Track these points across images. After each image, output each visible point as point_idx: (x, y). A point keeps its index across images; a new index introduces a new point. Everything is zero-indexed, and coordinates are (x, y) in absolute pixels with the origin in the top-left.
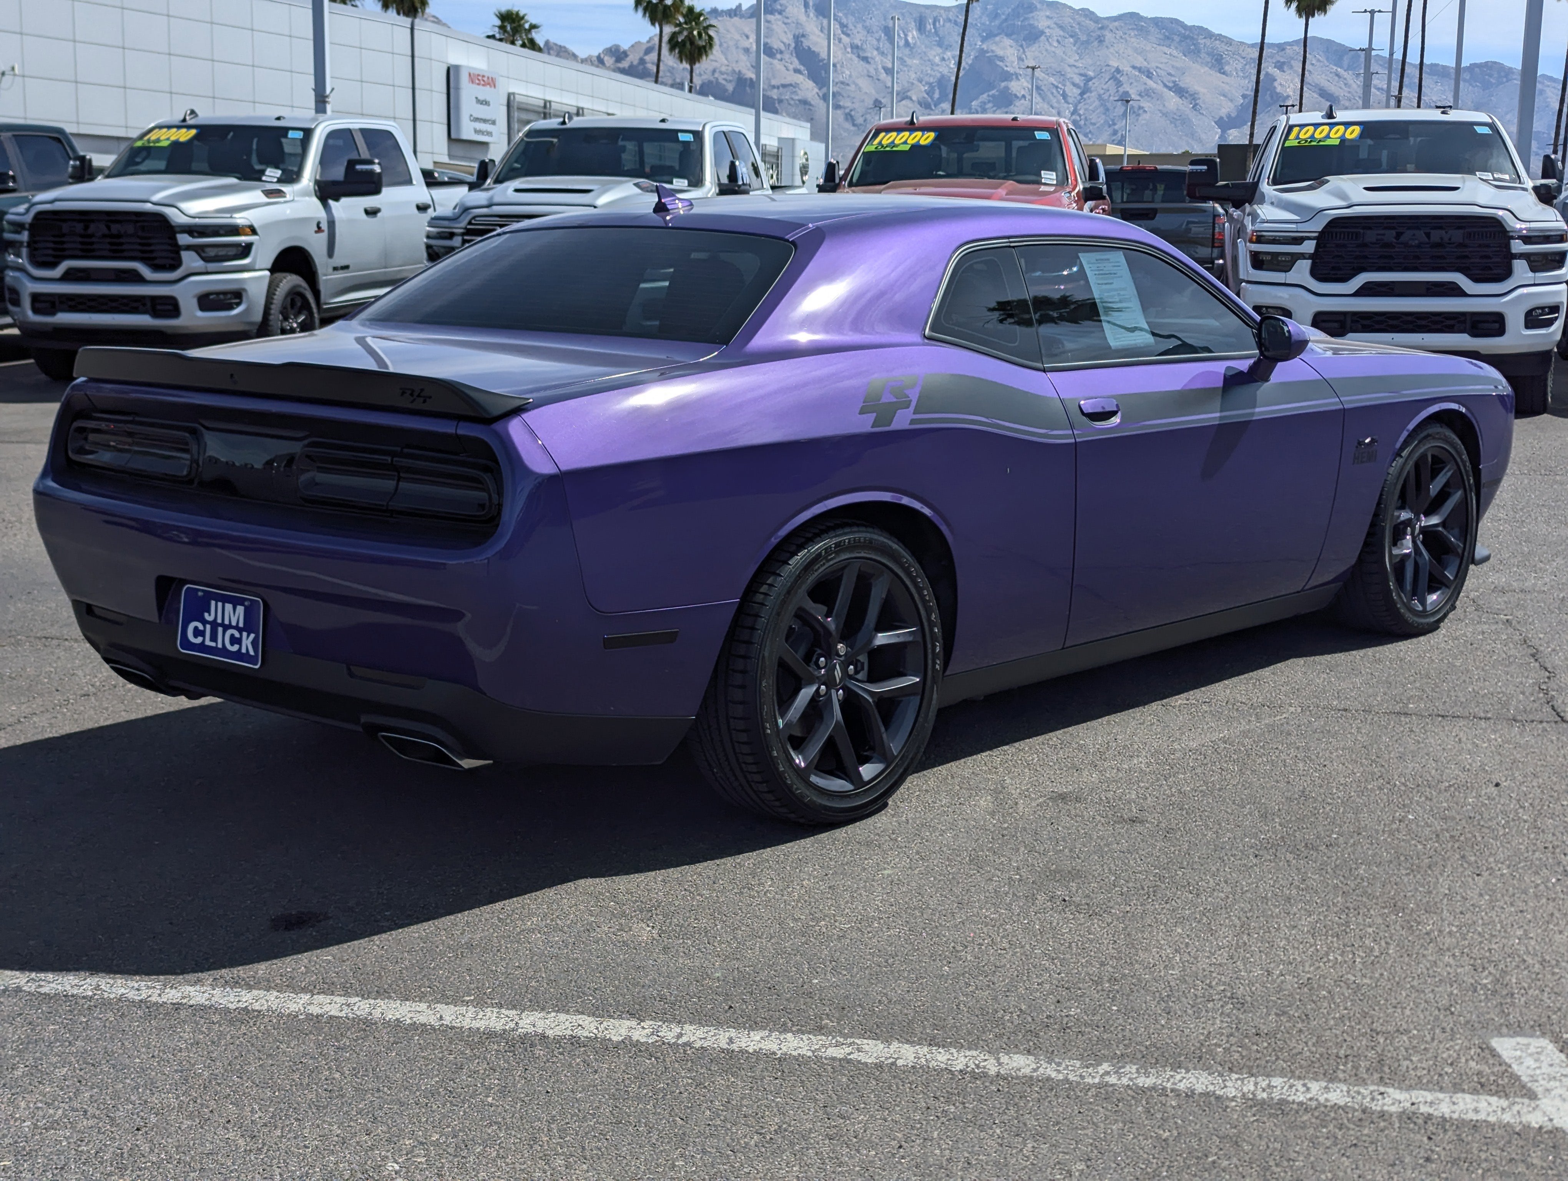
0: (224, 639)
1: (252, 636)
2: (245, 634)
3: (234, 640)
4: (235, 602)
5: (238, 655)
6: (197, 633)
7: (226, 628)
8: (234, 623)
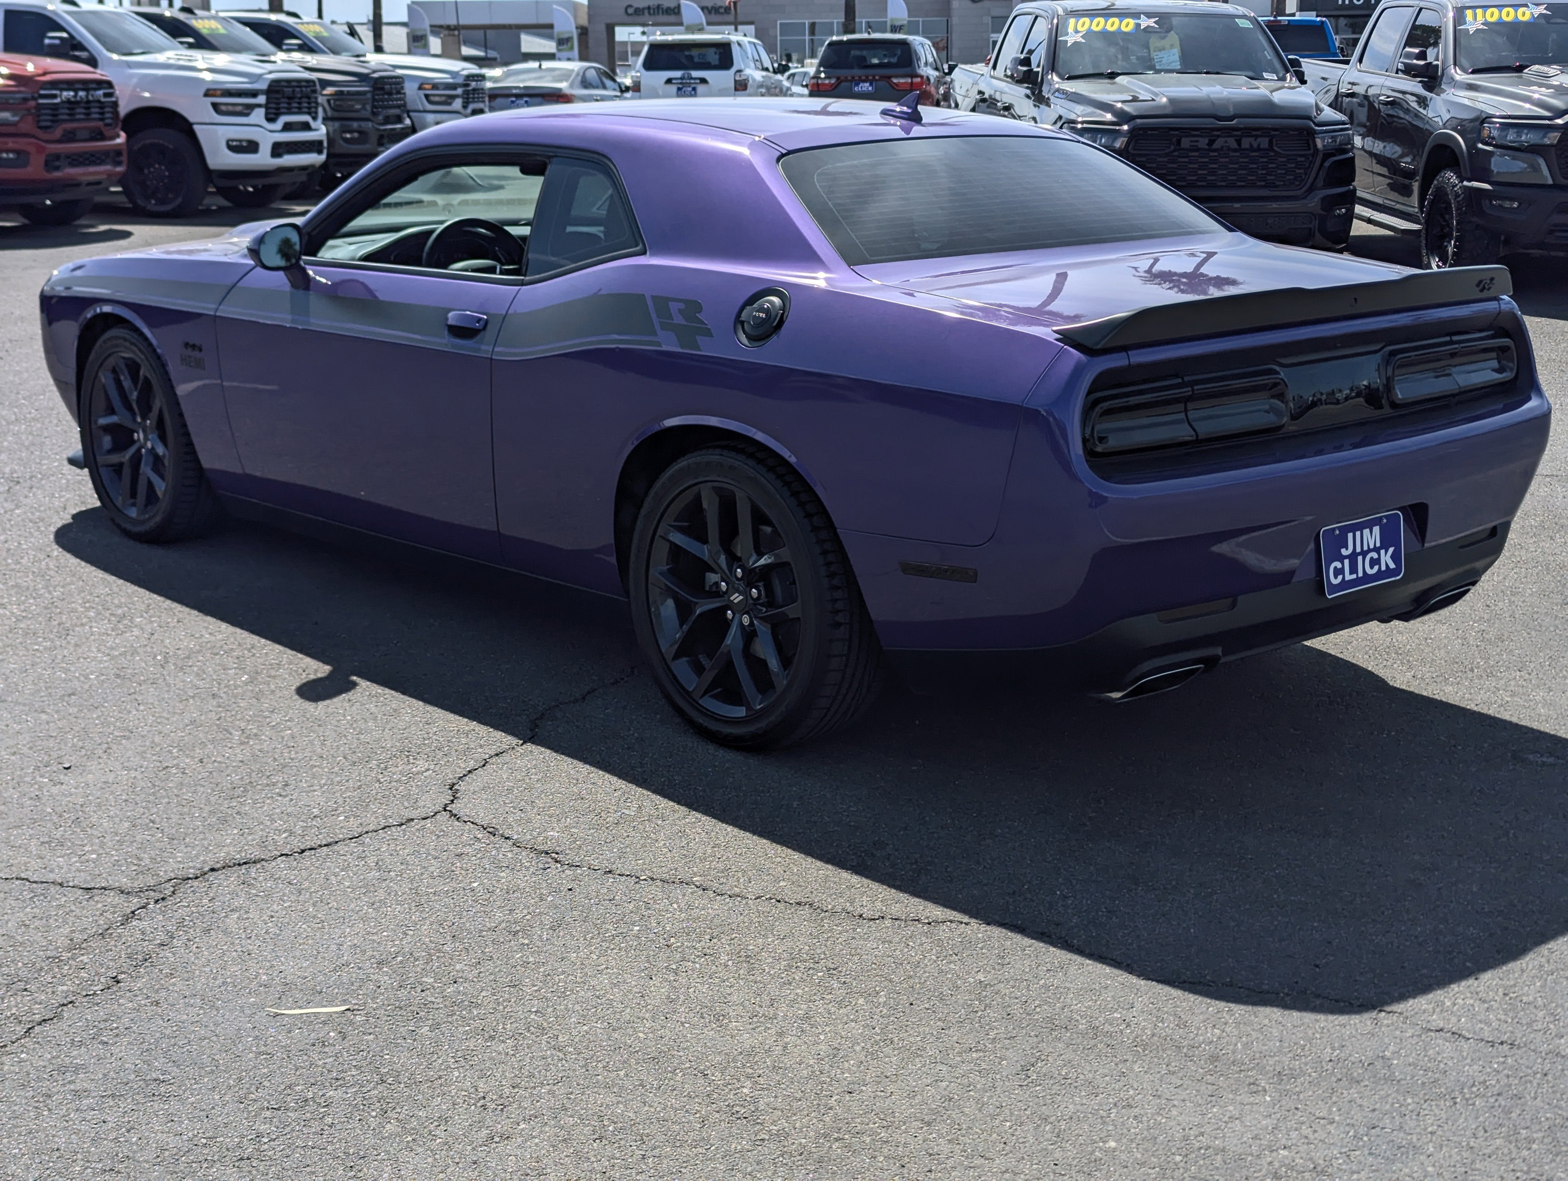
0: (1364, 567)
1: (1391, 550)
2: (1383, 552)
3: (1374, 562)
4: (1370, 525)
5: (1380, 575)
6: (1339, 572)
7: (1364, 554)
8: (1372, 547)
